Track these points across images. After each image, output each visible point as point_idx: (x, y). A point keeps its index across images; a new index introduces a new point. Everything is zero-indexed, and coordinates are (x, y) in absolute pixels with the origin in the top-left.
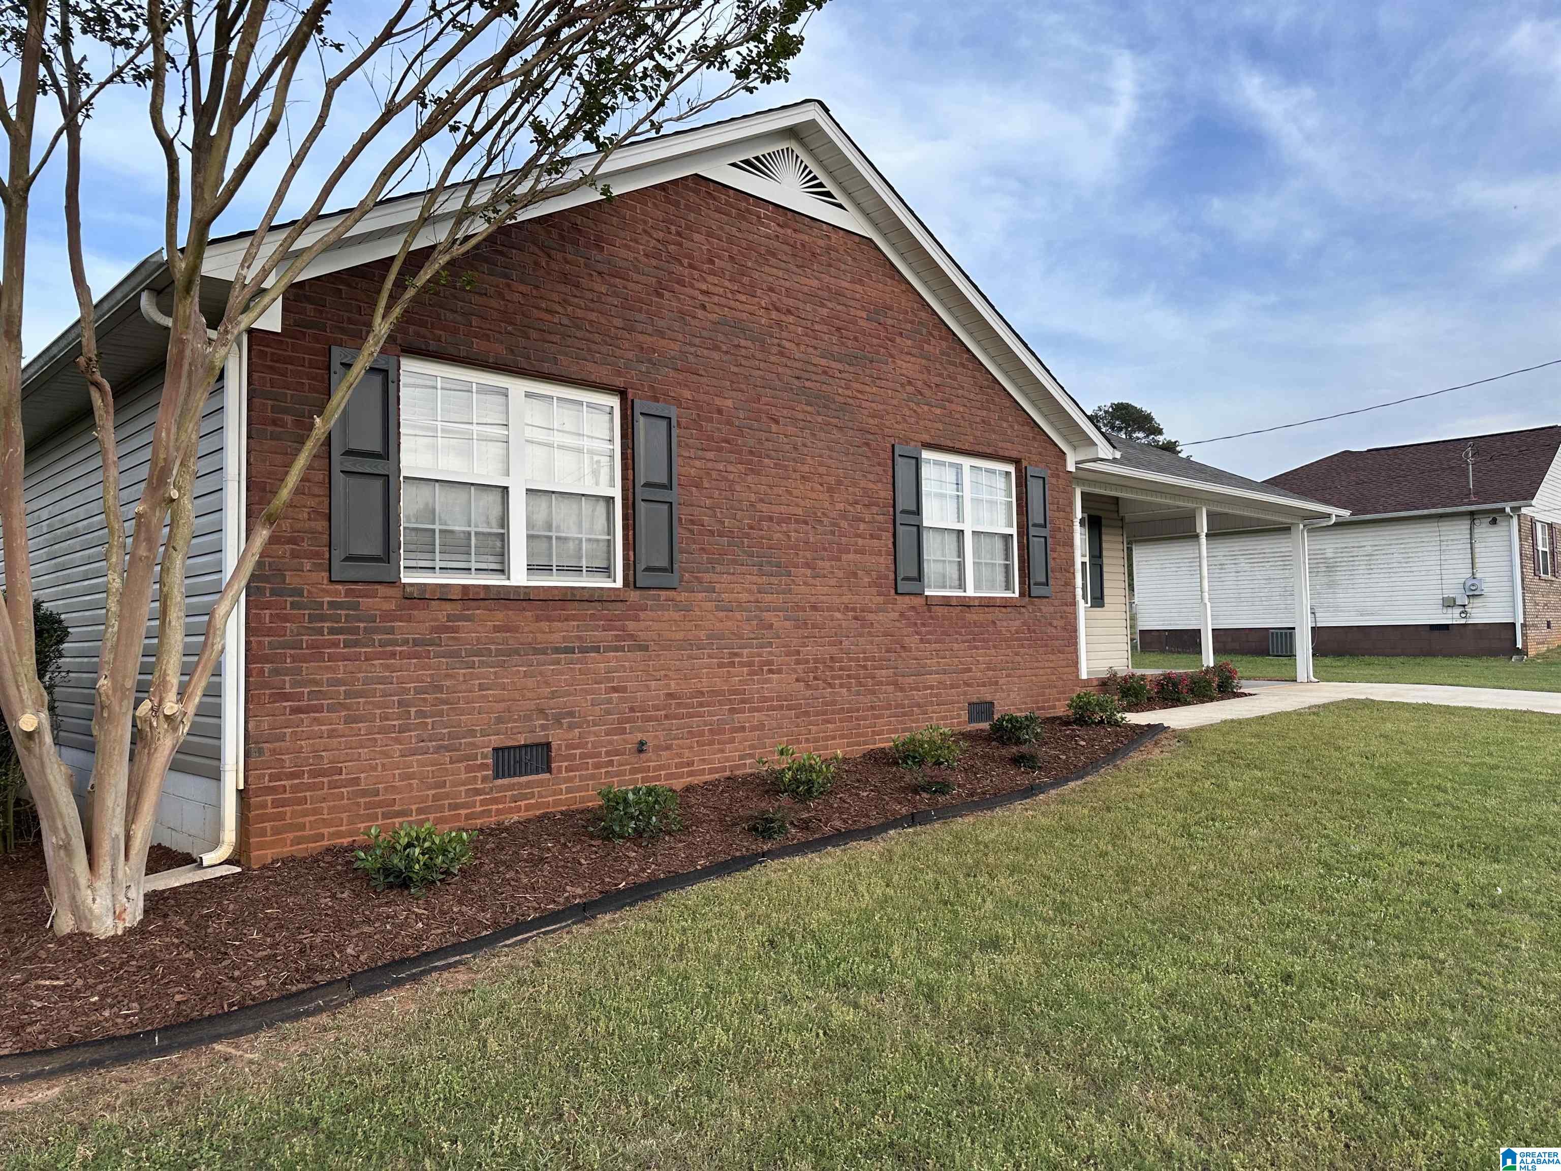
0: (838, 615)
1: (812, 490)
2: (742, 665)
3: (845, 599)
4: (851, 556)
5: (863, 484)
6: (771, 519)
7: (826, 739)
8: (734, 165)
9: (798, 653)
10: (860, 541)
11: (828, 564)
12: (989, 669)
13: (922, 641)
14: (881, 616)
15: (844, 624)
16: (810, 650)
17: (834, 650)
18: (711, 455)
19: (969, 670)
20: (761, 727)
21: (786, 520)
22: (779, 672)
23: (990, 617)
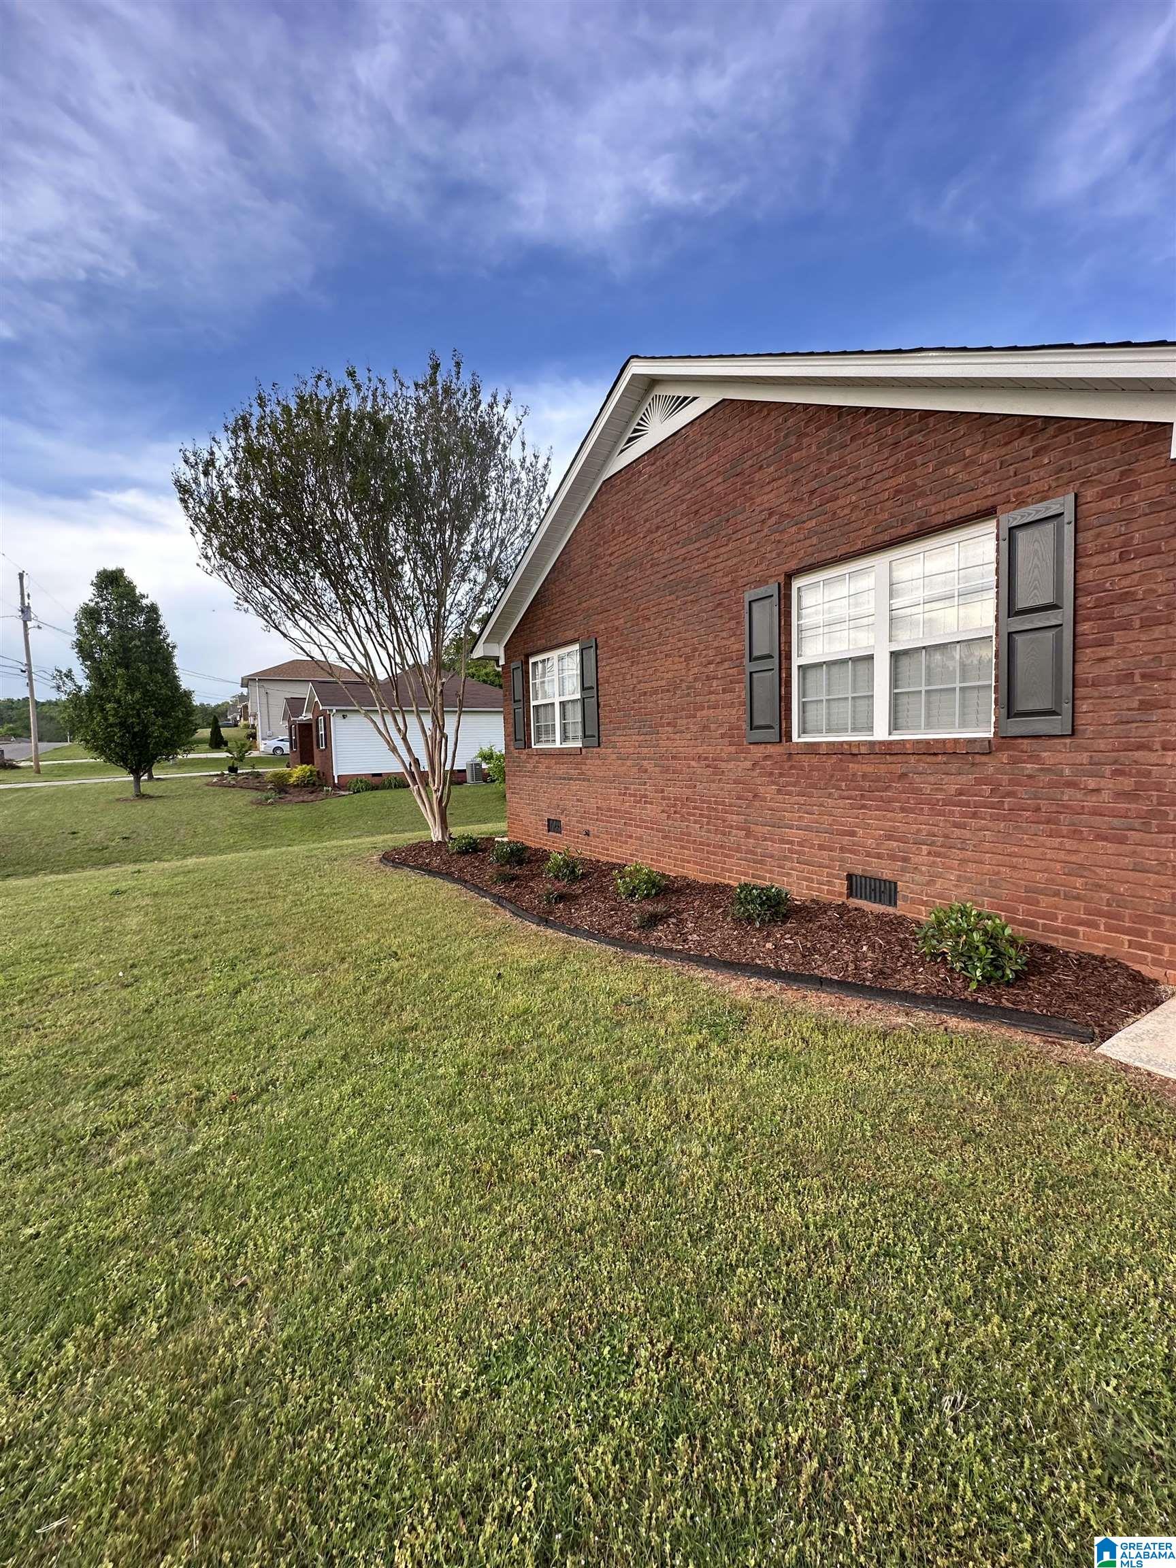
0: (693, 763)
1: (673, 663)
2: (631, 795)
3: (700, 750)
4: (705, 712)
5: (716, 644)
6: (645, 693)
7: (683, 860)
8: (622, 451)
9: (662, 791)
10: (713, 697)
11: (685, 721)
12: (889, 838)
13: (779, 792)
14: (731, 765)
15: (699, 771)
16: (671, 791)
17: (689, 792)
18: (614, 660)
19: (853, 834)
20: (640, 839)
21: (655, 692)
22: (651, 803)
23: (899, 769)
